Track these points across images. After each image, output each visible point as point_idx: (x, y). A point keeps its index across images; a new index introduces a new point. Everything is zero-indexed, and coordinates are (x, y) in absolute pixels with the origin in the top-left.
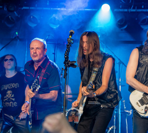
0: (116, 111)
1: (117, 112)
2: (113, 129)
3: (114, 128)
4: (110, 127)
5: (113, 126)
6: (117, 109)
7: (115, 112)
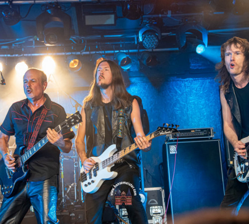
0: (76, 164)
1: (77, 166)
2: (73, 187)
3: (74, 185)
4: (70, 185)
5: (73, 184)
6: (77, 163)
7: (75, 166)
